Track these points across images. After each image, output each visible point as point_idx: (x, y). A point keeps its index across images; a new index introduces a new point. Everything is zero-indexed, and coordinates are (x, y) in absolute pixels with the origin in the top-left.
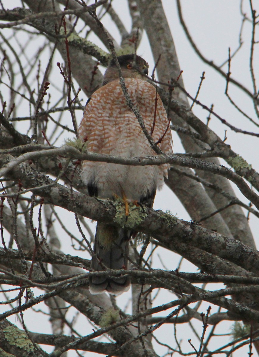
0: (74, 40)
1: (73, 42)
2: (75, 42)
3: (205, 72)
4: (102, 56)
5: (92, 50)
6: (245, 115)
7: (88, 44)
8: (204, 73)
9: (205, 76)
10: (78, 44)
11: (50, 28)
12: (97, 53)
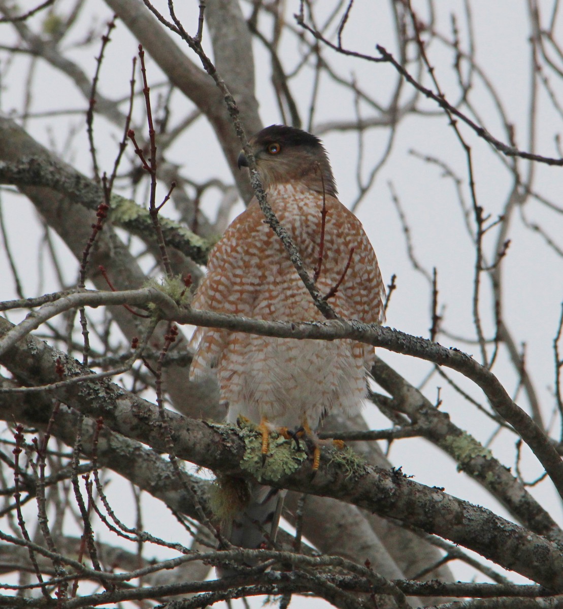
0: (139, 216)
1: (137, 220)
2: (141, 221)
3: (397, 275)
4: (195, 247)
5: (174, 236)
6: (467, 397)
7: (167, 223)
8: (394, 278)
9: (396, 282)
10: (146, 224)
11: (91, 195)
12: (184, 241)
